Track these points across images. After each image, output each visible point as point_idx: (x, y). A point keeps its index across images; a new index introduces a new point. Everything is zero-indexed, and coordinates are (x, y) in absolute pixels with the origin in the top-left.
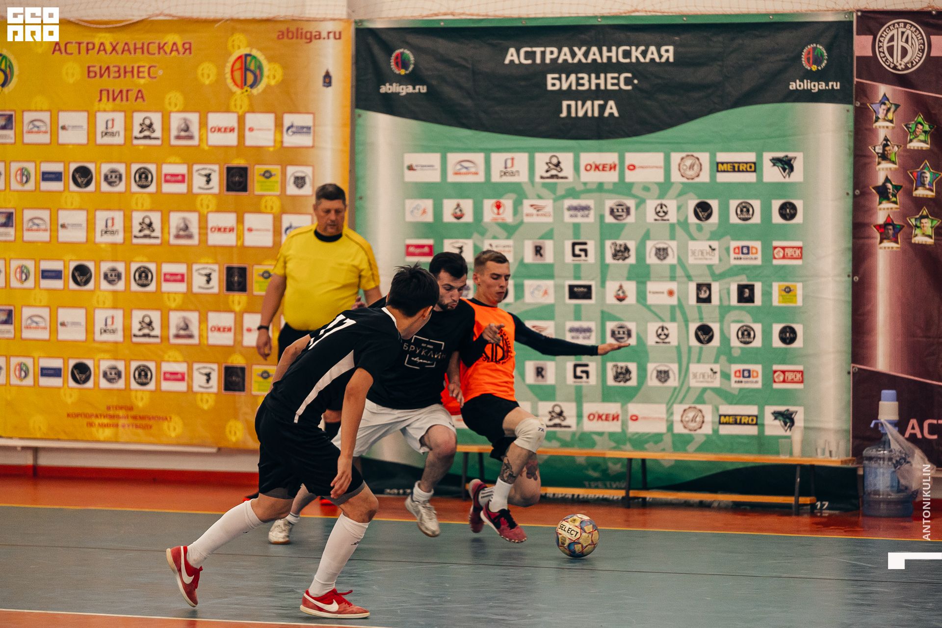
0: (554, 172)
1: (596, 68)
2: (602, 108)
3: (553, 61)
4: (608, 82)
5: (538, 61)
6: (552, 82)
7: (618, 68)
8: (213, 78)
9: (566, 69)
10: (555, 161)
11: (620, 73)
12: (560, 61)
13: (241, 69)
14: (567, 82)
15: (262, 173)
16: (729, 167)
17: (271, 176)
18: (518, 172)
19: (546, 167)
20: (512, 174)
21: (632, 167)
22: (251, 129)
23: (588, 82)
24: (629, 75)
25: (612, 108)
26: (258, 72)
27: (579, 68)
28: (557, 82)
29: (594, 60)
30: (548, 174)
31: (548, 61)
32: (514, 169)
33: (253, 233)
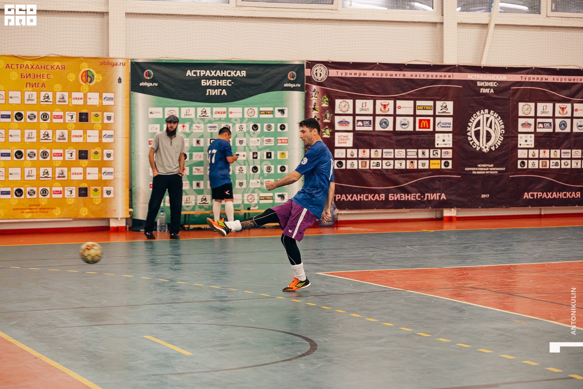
0: (204, 114)
1: (219, 78)
2: (221, 92)
3: (204, 75)
4: (223, 83)
5: (198, 75)
6: (204, 83)
7: (227, 78)
8: (74, 79)
9: (209, 78)
10: (204, 110)
11: (227, 80)
12: (206, 75)
13: (85, 76)
14: (209, 83)
15: (94, 115)
16: (264, 113)
17: (98, 116)
18: (191, 114)
19: (201, 113)
20: (189, 115)
21: (231, 113)
22: (90, 99)
23: (216, 83)
24: (230, 81)
25: (224, 92)
26: (92, 77)
27: (213, 78)
28: (205, 83)
29: (218, 75)
30: (202, 115)
31: (202, 75)
32: (190, 113)
33: (91, 137)
